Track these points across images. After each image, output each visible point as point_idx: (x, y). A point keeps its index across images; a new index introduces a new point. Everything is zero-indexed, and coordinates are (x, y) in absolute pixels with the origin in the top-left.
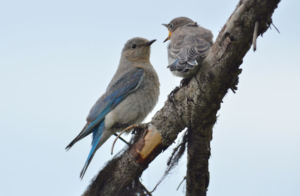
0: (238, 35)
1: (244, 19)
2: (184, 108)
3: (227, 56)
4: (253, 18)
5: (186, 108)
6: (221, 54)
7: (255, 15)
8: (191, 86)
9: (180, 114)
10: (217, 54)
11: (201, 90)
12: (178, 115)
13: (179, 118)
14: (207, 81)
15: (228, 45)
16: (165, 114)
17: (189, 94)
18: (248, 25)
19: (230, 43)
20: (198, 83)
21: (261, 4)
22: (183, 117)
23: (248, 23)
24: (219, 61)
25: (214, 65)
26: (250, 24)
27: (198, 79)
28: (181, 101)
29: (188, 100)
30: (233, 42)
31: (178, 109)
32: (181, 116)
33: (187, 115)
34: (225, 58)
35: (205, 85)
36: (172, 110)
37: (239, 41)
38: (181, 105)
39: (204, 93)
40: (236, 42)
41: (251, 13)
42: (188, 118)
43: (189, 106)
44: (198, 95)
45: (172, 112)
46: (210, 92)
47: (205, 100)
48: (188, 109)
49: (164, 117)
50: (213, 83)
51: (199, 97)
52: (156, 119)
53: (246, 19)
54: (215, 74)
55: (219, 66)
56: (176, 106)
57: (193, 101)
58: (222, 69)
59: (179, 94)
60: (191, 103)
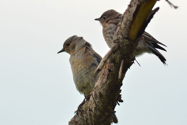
0: (113, 68)
1: (114, 58)
2: (88, 116)
3: (108, 82)
4: (120, 57)
5: (89, 116)
6: (105, 80)
7: (121, 55)
8: (90, 101)
9: (85, 120)
10: (103, 80)
11: (96, 104)
12: (84, 120)
13: (85, 122)
14: (99, 98)
15: (108, 75)
16: (76, 120)
17: (90, 106)
18: (118, 62)
19: (109, 74)
20: (94, 99)
21: (123, 48)
22: (88, 121)
23: (118, 61)
24: (104, 85)
25: (101, 88)
26: (119, 61)
27: (94, 97)
28: (85, 111)
29: (89, 111)
30: (111, 73)
31: (84, 116)
32: (86, 121)
33: (90, 120)
34: (107, 83)
35: (98, 101)
36: (81, 117)
37: (114, 72)
38: (86, 113)
39: (98, 106)
40: (112, 73)
41: (119, 54)
42: (91, 122)
43: (90, 114)
44: (94, 107)
45: (81, 118)
46: (102, 105)
47: (100, 110)
48: (90, 116)
49: (76, 122)
50: (103, 100)
51: (95, 108)
52: (71, 122)
53: (116, 58)
54: (103, 94)
55: (105, 88)
56: (83, 114)
57: (92, 111)
58: (107, 90)
59: (84, 106)
60: (91, 113)
